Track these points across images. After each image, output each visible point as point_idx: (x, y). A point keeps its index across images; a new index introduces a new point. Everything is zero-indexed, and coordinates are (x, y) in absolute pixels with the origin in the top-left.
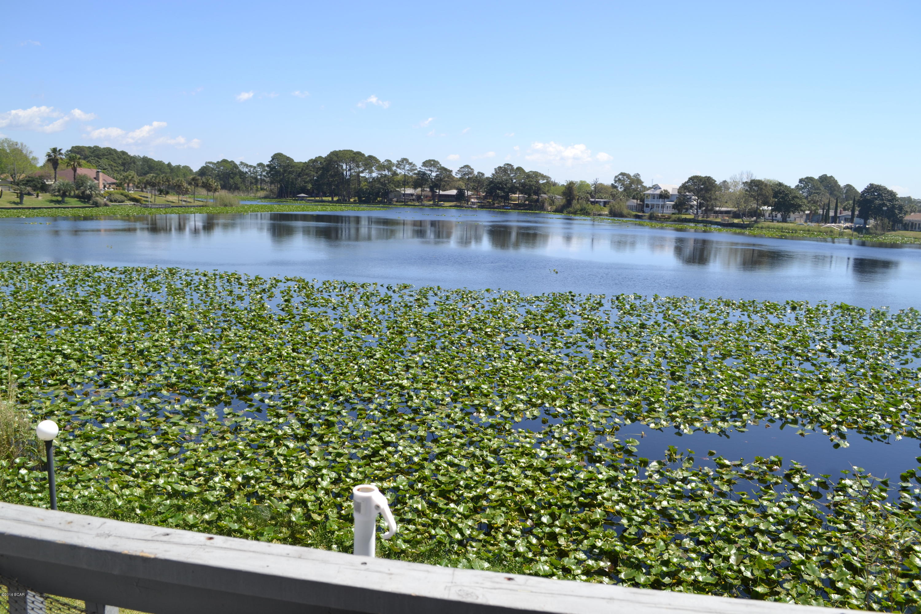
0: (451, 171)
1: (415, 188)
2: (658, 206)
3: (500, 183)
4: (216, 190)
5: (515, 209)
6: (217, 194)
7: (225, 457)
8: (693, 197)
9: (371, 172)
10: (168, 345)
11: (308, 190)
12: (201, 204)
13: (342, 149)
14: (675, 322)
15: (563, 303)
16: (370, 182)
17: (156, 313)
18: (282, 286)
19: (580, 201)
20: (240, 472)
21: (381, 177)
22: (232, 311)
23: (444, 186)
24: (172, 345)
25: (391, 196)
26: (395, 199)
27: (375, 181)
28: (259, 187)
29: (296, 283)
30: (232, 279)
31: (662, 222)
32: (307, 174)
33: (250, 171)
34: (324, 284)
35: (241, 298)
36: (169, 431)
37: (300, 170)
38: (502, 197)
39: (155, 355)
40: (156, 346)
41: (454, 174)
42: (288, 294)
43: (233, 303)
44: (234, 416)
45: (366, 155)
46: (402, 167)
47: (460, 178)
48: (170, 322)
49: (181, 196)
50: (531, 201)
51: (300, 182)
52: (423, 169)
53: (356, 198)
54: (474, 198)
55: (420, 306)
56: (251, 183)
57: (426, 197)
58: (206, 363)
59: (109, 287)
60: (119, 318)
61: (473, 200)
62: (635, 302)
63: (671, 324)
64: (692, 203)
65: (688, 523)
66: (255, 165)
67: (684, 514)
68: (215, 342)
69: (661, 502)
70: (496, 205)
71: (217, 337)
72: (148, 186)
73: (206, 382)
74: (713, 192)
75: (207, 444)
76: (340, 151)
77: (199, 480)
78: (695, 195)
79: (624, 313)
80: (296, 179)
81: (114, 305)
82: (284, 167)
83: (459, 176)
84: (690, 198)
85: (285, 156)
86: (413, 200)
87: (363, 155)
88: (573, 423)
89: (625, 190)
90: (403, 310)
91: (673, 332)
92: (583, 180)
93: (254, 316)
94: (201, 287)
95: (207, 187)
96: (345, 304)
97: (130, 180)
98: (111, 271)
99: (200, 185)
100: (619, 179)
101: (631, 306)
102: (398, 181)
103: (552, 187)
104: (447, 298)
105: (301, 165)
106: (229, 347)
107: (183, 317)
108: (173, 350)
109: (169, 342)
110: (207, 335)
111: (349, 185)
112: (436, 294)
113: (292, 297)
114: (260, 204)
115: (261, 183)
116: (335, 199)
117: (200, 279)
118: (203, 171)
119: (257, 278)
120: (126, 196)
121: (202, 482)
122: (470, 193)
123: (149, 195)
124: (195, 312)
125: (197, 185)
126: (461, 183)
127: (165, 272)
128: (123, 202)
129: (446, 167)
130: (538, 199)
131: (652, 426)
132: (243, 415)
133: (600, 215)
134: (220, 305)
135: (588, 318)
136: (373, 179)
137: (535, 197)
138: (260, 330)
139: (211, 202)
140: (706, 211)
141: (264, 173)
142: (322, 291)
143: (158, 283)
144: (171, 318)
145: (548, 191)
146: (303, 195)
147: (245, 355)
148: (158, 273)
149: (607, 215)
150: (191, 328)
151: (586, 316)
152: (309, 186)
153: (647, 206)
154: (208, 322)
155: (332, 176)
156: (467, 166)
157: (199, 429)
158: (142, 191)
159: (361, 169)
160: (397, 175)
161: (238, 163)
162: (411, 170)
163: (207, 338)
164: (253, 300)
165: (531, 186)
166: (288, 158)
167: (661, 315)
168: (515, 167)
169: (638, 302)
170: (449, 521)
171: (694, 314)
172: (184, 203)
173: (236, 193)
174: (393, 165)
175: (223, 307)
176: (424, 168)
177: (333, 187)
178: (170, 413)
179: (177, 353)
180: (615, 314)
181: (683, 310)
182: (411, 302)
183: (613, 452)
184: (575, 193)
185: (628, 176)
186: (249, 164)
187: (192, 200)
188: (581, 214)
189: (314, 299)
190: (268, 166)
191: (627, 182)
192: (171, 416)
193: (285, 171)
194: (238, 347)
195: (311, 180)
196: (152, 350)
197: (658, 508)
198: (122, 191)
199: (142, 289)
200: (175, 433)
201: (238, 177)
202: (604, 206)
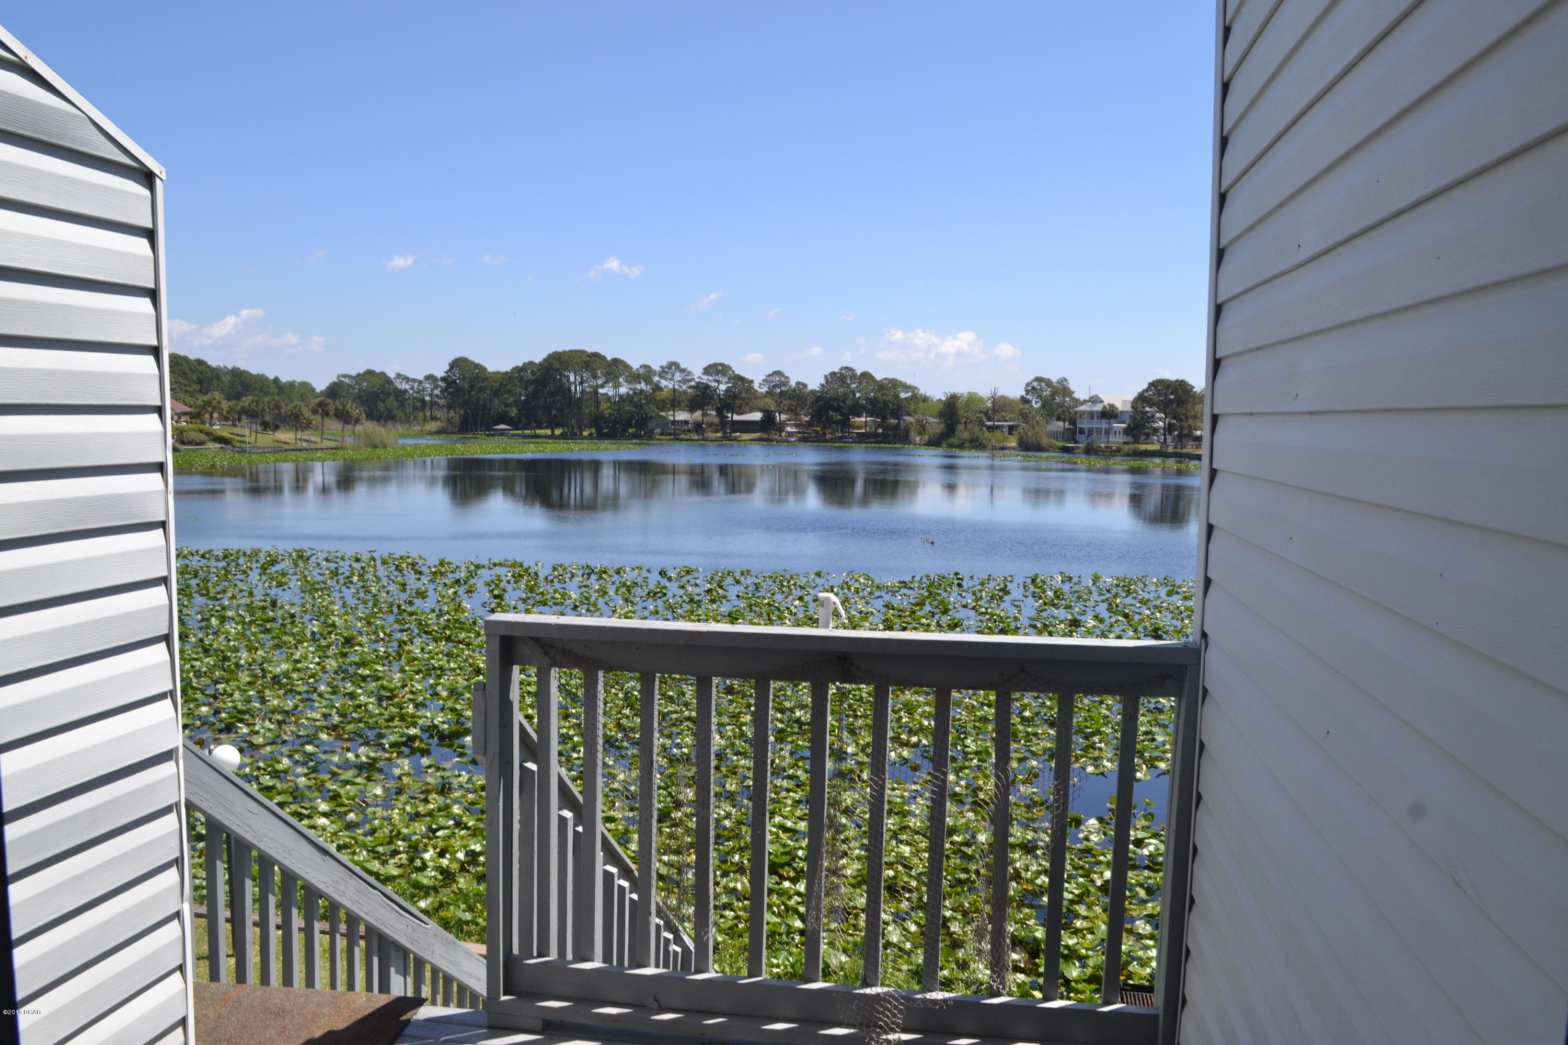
0: (752, 381)
1: (692, 410)
2: (1099, 431)
3: (835, 400)
4: (357, 421)
5: (860, 442)
6: (359, 428)
7: (434, 826)
8: (1158, 415)
9: (617, 386)
10: (317, 667)
11: (511, 418)
12: (333, 444)
13: (567, 348)
14: (1126, 616)
15: (946, 591)
16: (615, 403)
17: (289, 620)
18: (485, 575)
19: (969, 426)
20: (461, 846)
21: (635, 393)
22: (411, 614)
23: (740, 407)
24: (324, 667)
25: (651, 425)
26: (658, 431)
27: (624, 401)
28: (428, 414)
29: (508, 569)
30: (404, 565)
31: (1108, 457)
32: (509, 392)
33: (412, 388)
34: (555, 569)
35: (422, 595)
36: (342, 792)
37: (498, 385)
38: (838, 423)
39: (300, 682)
40: (299, 670)
41: (756, 386)
42: (497, 585)
43: (411, 603)
44: (438, 769)
45: (609, 359)
46: (669, 376)
47: (767, 392)
48: (313, 633)
49: (299, 433)
50: (886, 428)
51: (497, 405)
52: (705, 379)
53: (593, 430)
54: (791, 425)
55: (713, 601)
56: (415, 408)
57: (711, 425)
58: (383, 693)
59: (206, 581)
60: (232, 628)
61: (789, 429)
62: (1062, 586)
63: (1120, 618)
64: (1156, 425)
65: (1144, 902)
66: (421, 378)
67: (1138, 889)
68: (390, 662)
69: (1102, 873)
70: (828, 436)
71: (394, 654)
72: (244, 417)
73: (388, 721)
74: (1189, 405)
75: (404, 809)
76: (564, 352)
77: (400, 859)
78: (1160, 411)
79: (1045, 604)
80: (491, 400)
81: (219, 608)
82: (471, 381)
83: (764, 389)
84: (1153, 416)
85: (472, 363)
86: (689, 431)
87: (604, 358)
88: (966, 768)
89: (1043, 406)
90: (687, 607)
91: (1123, 630)
92: (973, 390)
93: (448, 620)
94: (355, 579)
95: (343, 416)
96: (593, 599)
97: (215, 408)
98: (203, 556)
99: (331, 413)
100: (1034, 388)
101: (1055, 592)
102: (663, 401)
103: (921, 405)
104: (757, 587)
105: (499, 377)
106: (416, 668)
107: (334, 625)
108: (327, 676)
109: (318, 664)
110: (376, 651)
111: (580, 408)
112: (738, 582)
113: (504, 590)
114: (430, 443)
115: (431, 408)
116: (558, 432)
117: (350, 566)
118: (334, 391)
119: (442, 563)
120: (207, 434)
121: (404, 861)
122: (783, 417)
123: (246, 432)
124: (350, 618)
125: (327, 415)
126: (768, 400)
127: (290, 555)
128: (202, 443)
129: (743, 374)
130: (898, 425)
131: (1090, 769)
132: (452, 769)
133: (1003, 448)
134: (391, 605)
135: (986, 613)
136: (621, 397)
137: (894, 421)
138: (459, 642)
139: (349, 441)
140: (1180, 437)
141: (437, 392)
142: (552, 581)
143: (284, 574)
144: (315, 627)
145: (915, 411)
146: (503, 426)
147: (442, 681)
148: (280, 557)
149: (1014, 448)
150: (349, 641)
151: (983, 610)
152: (514, 412)
153: (1082, 431)
154: (376, 633)
155: (552, 394)
156: (778, 373)
157: (385, 789)
158: (234, 425)
159: (600, 382)
160: (661, 389)
161: (392, 375)
162: (685, 381)
163: (377, 656)
164: (443, 597)
165: (885, 403)
166: (477, 366)
167: (1105, 605)
168: (859, 372)
169: (1066, 588)
170: (784, 904)
171: (1158, 603)
172: (305, 444)
173: (390, 425)
174: (655, 373)
175: (395, 610)
176: (705, 377)
177: (554, 412)
178: (339, 767)
179: (334, 679)
180: (1030, 607)
181: (1140, 597)
182: (699, 595)
183: (1029, 808)
184: (961, 412)
185: (1049, 383)
186: (411, 376)
187: (318, 439)
188: (970, 448)
189: (542, 593)
190: (443, 379)
191: (1047, 392)
192: (340, 771)
193: (472, 387)
194: (429, 670)
195: (515, 402)
196: (295, 676)
197: (1099, 883)
198: (201, 426)
199: (260, 584)
200: (351, 794)
201: (392, 398)
202: (1010, 433)
